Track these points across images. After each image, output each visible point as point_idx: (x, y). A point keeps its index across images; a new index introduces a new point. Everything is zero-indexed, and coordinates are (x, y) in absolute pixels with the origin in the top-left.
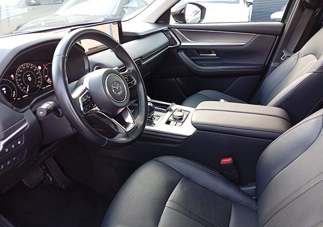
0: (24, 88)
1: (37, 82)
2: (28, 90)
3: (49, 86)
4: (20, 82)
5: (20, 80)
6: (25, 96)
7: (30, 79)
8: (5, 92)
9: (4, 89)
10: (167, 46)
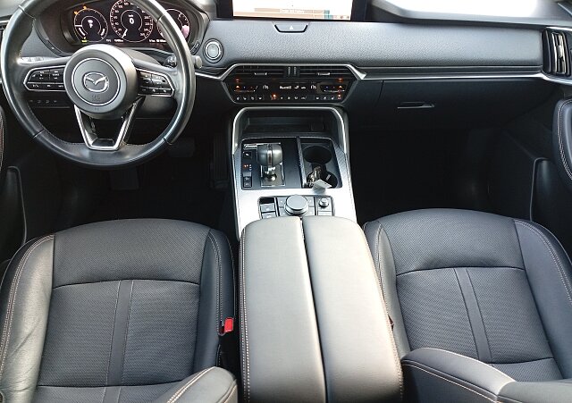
0: (120, 29)
1: (142, 29)
2: (125, 35)
3: (162, 41)
4: (115, 21)
5: (116, 17)
6: (119, 40)
7: (132, 21)
8: (91, 25)
9: (90, 21)
10: (535, 71)
